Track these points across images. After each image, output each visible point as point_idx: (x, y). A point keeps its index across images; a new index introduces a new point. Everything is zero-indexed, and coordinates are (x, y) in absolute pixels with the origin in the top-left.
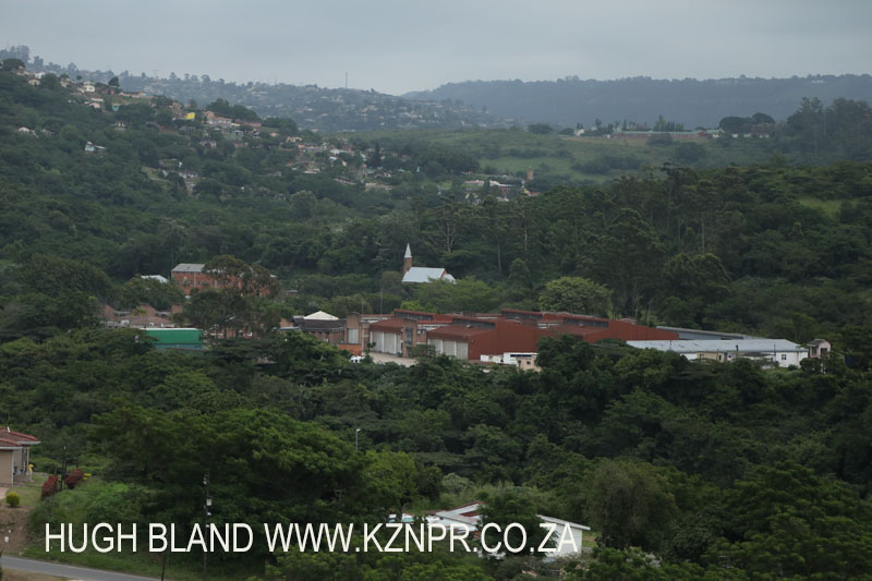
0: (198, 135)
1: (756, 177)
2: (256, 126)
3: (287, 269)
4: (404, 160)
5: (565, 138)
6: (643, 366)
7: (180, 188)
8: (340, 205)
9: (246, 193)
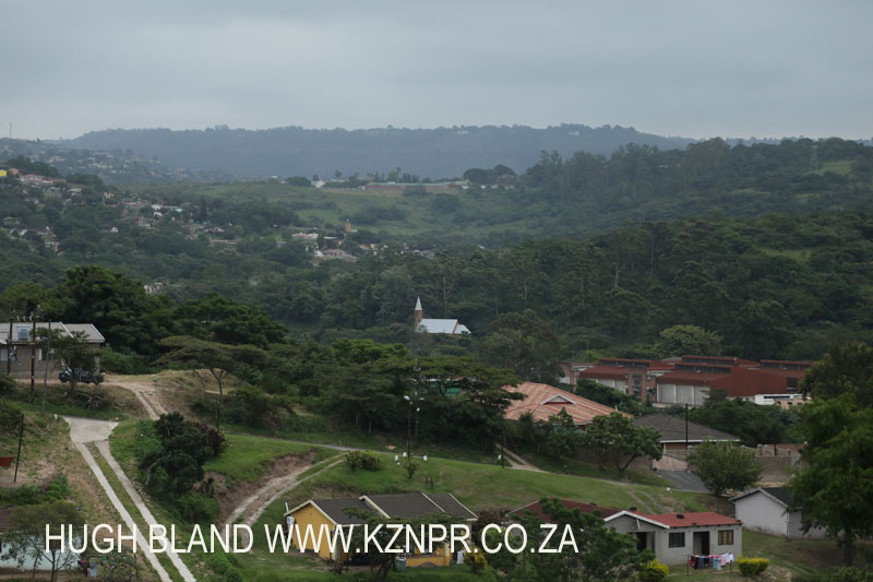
0: (18, 193)
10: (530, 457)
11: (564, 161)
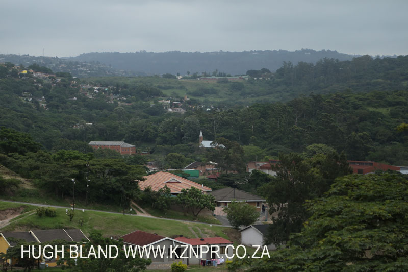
0: (31, 81)
3: (138, 142)
10: (148, 209)
11: (293, 67)
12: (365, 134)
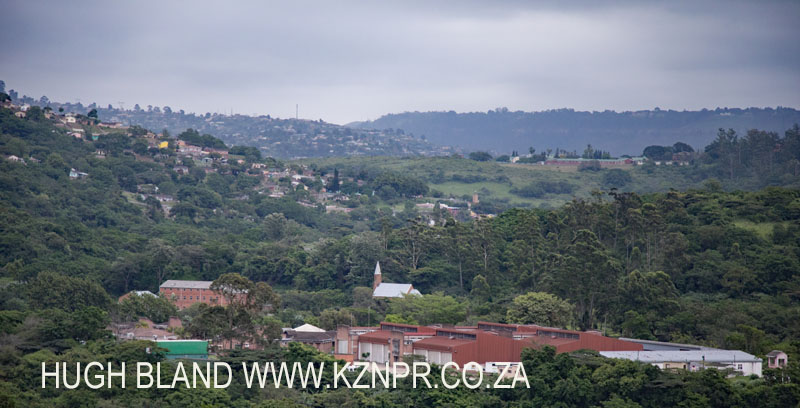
0: (171, 162)
1: (693, 201)
2: (224, 153)
4: (360, 185)
5: (503, 165)
6: (620, 375)
7: (158, 211)
8: (304, 226)
9: (218, 215)
11: (738, 139)
12: (660, 275)
